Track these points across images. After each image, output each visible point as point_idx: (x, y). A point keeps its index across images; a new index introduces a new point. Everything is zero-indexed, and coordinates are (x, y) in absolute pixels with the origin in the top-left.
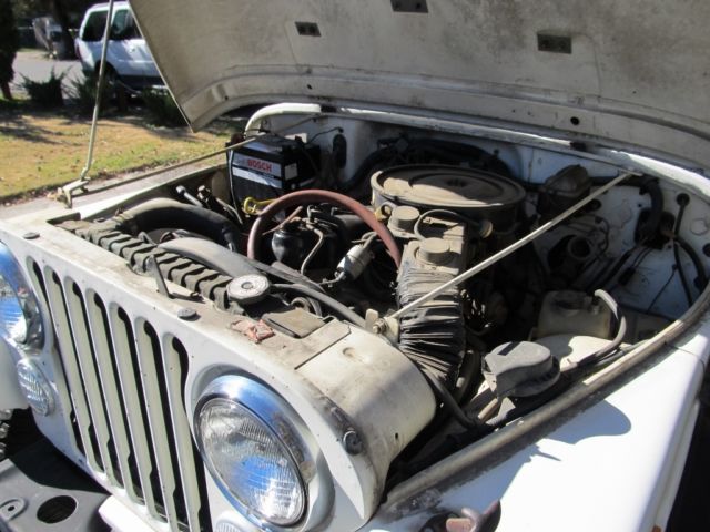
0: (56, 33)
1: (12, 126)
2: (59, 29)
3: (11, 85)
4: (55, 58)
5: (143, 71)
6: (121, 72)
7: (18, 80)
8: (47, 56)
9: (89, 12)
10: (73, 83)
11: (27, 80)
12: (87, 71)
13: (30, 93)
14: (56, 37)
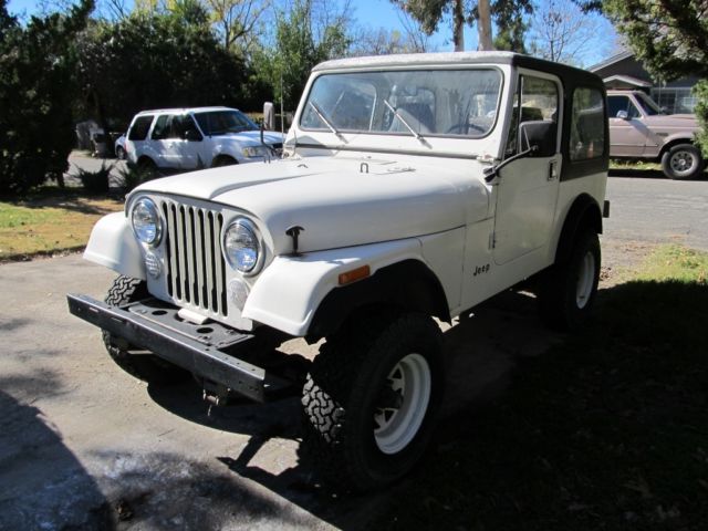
0: (99, 135)
1: (72, 204)
2: (101, 132)
3: (65, 175)
4: (96, 156)
5: (179, 164)
6: (160, 166)
7: (73, 170)
8: (90, 155)
9: (136, 117)
10: (121, 172)
11: (81, 170)
12: (130, 165)
13: (83, 182)
14: (99, 138)
